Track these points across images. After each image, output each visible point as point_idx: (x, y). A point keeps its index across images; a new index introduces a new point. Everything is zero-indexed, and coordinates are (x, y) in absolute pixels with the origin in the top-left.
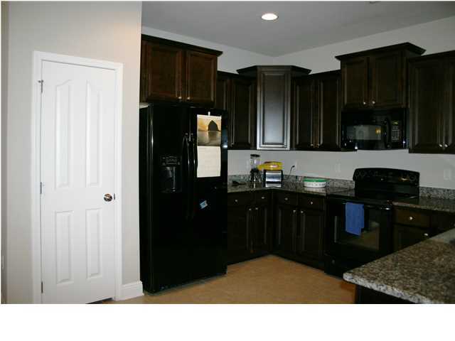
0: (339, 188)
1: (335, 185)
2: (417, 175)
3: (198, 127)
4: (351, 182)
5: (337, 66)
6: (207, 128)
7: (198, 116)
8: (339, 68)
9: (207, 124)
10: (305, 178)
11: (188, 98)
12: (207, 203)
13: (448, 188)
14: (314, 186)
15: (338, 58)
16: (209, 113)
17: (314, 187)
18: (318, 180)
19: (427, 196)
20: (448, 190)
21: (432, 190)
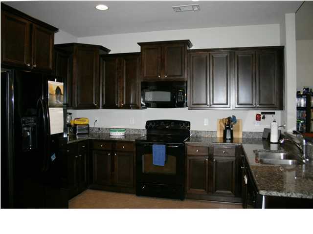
0: (134, 135)
1: (131, 133)
2: (188, 123)
3: (49, 92)
4: (143, 130)
5: (138, 49)
6: (55, 92)
7: (49, 82)
8: (140, 51)
9: (55, 89)
10: (110, 130)
11: (35, 66)
12: (56, 156)
13: (211, 130)
14: (119, 135)
15: (139, 44)
16: (56, 80)
17: (117, 135)
18: (120, 130)
19: (195, 136)
20: (208, 131)
21: (198, 132)
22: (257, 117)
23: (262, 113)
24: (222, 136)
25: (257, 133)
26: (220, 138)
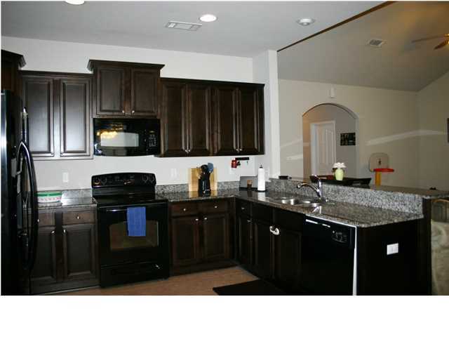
19: (161, 192)
20: (177, 185)
21: (165, 186)
22: (232, 164)
23: (237, 159)
24: (197, 189)
25: (232, 183)
26: (193, 192)
